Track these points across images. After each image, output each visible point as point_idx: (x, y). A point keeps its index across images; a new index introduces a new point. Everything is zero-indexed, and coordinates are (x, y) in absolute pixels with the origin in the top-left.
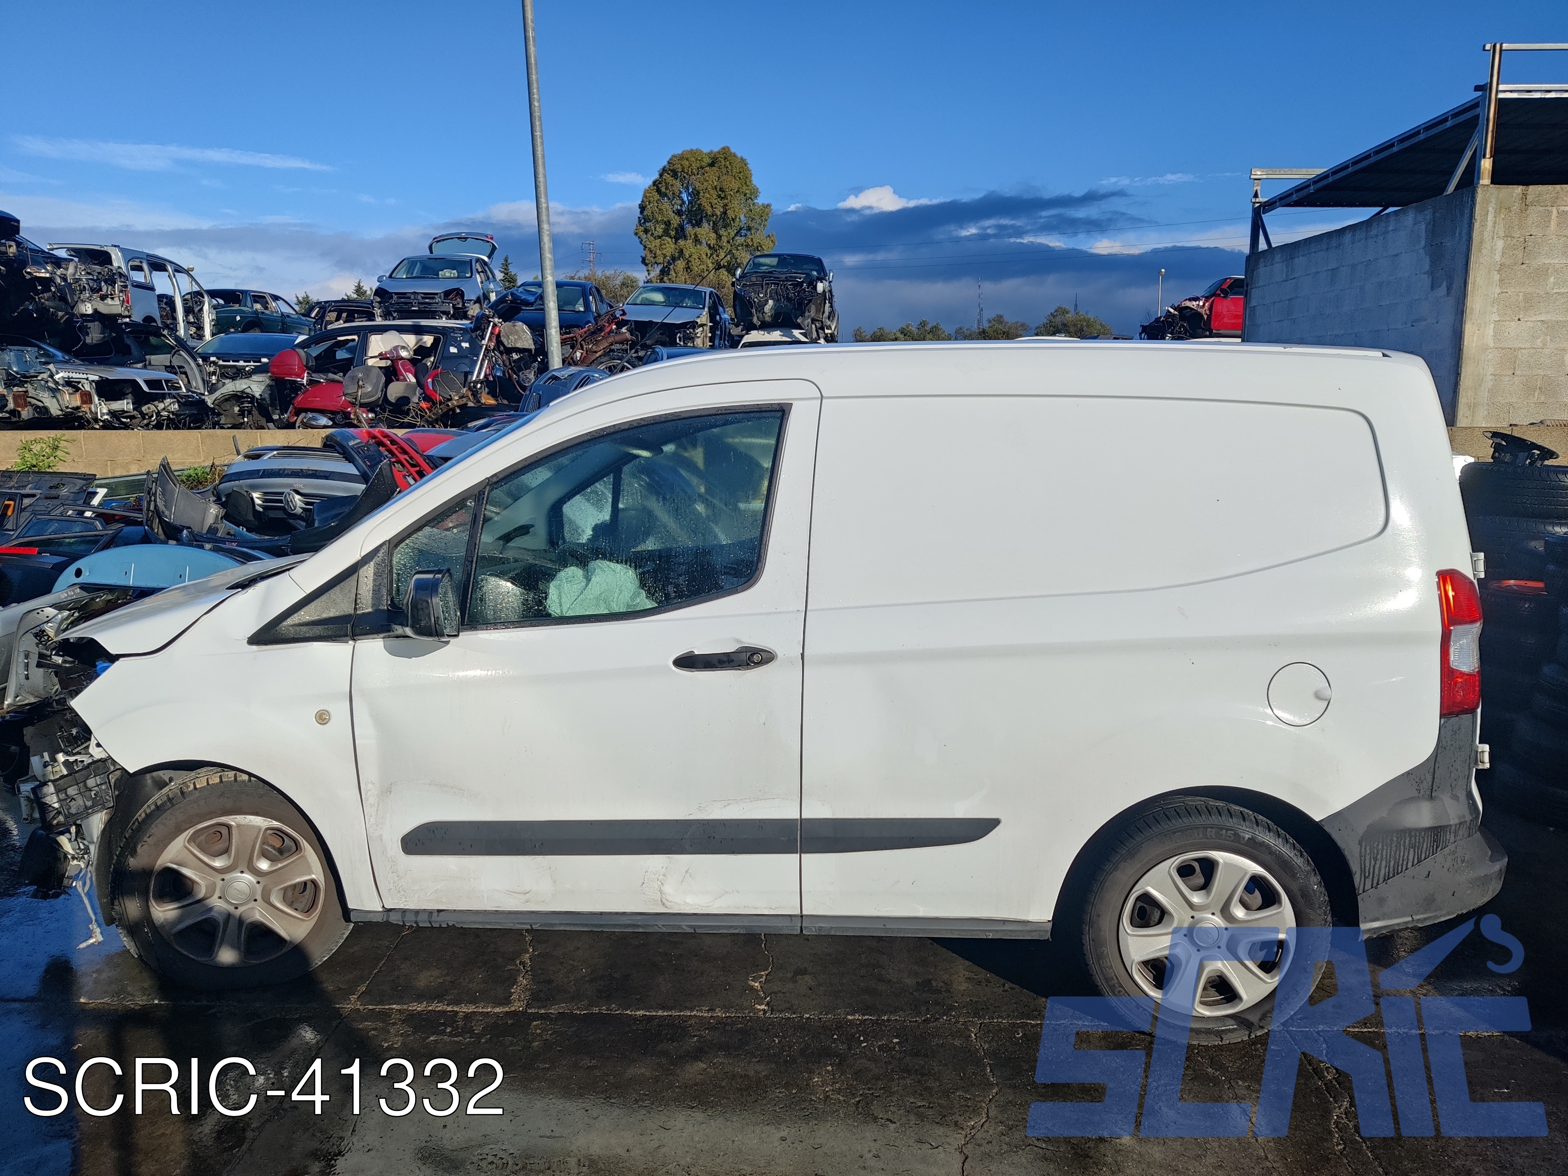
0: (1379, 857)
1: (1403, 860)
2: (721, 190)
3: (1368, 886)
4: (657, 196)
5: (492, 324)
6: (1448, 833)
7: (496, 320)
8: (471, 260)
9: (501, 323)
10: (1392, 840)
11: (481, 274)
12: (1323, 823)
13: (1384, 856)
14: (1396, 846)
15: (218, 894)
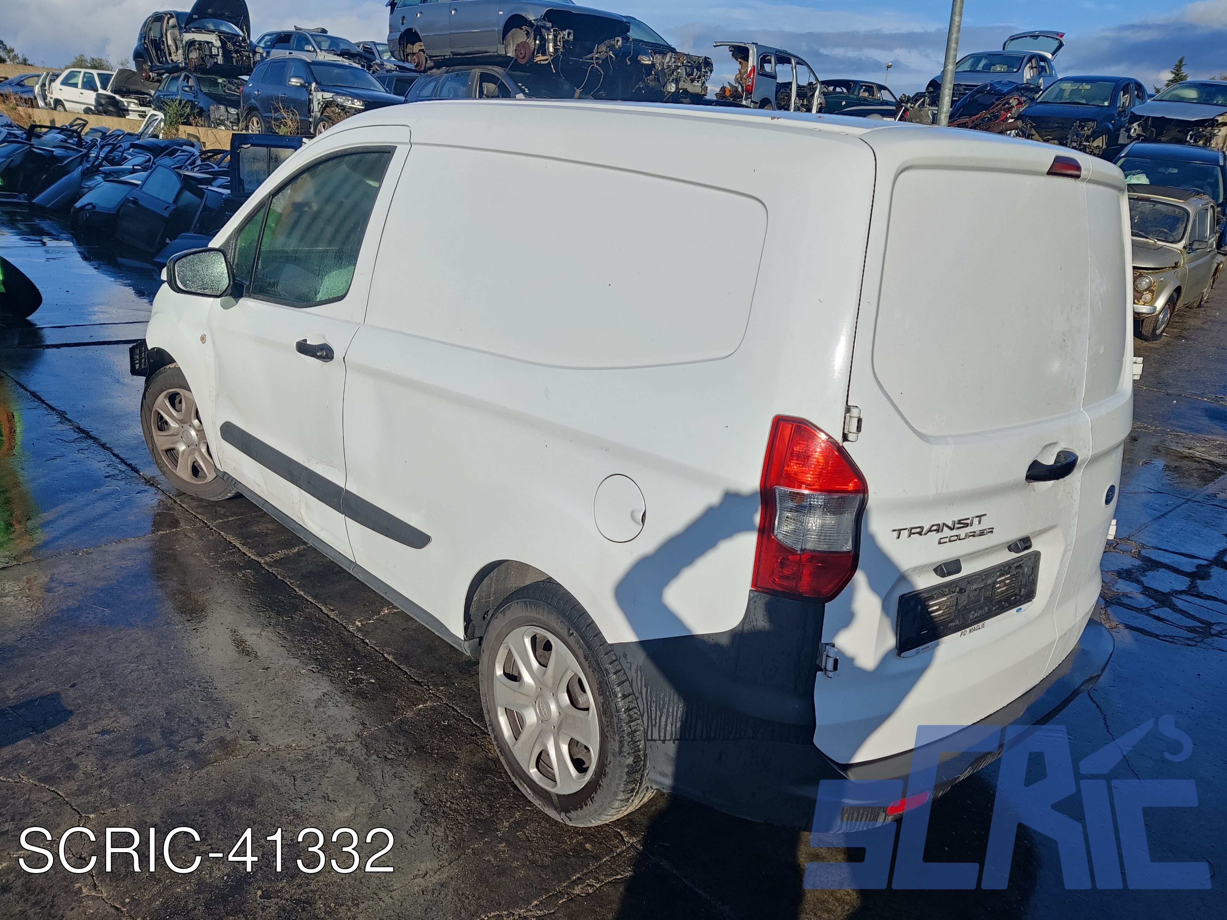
3: (655, 735)
13: (671, 713)
15: (180, 435)
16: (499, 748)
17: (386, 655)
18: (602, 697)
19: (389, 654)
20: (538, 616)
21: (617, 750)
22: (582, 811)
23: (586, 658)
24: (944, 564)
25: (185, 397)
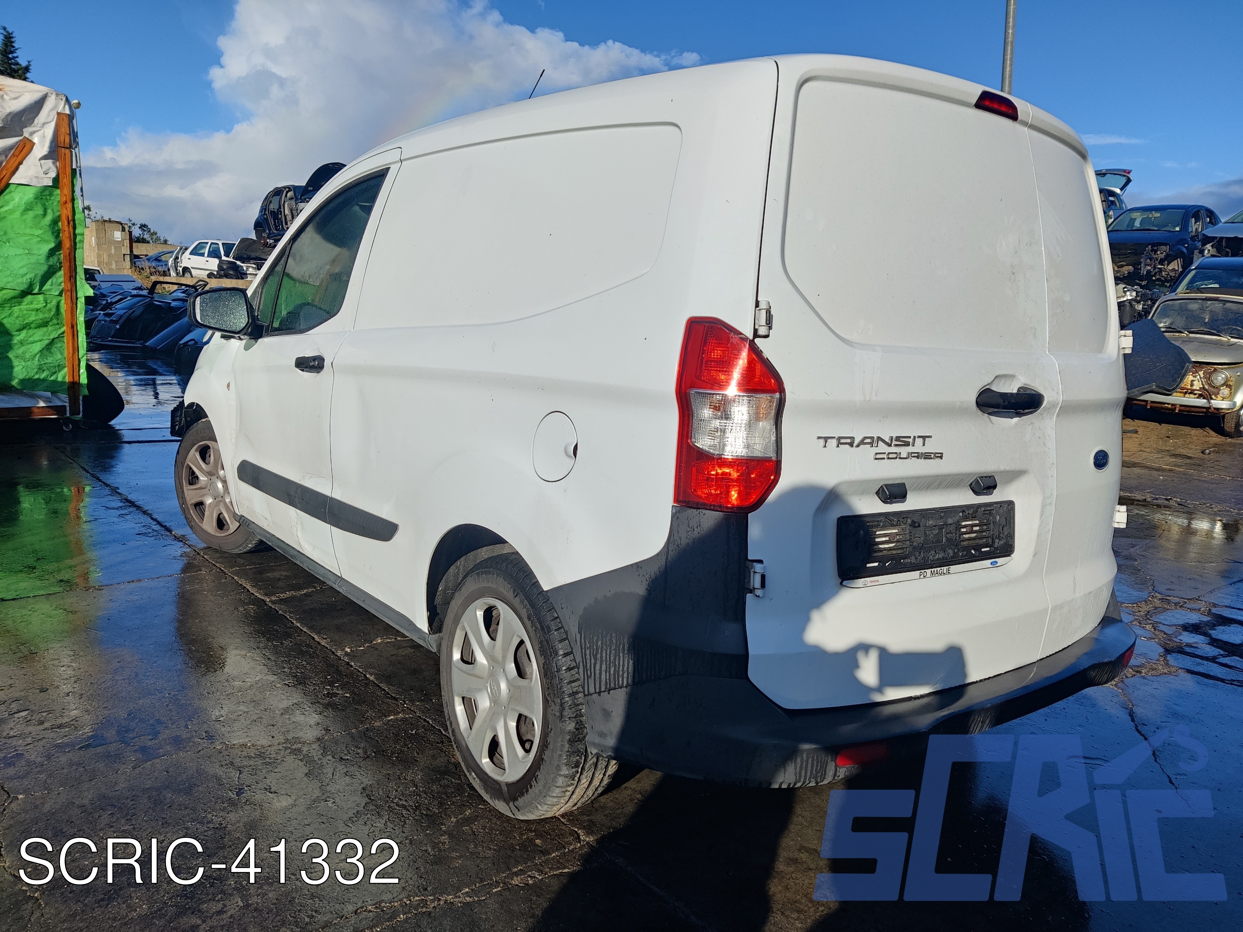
0: (599, 656)
3: (592, 688)
13: (604, 658)
15: (208, 489)
16: (455, 743)
17: (368, 676)
18: (543, 657)
19: (371, 675)
20: (488, 585)
21: (558, 714)
22: (528, 796)
23: (529, 618)
24: (886, 485)
25: (213, 448)
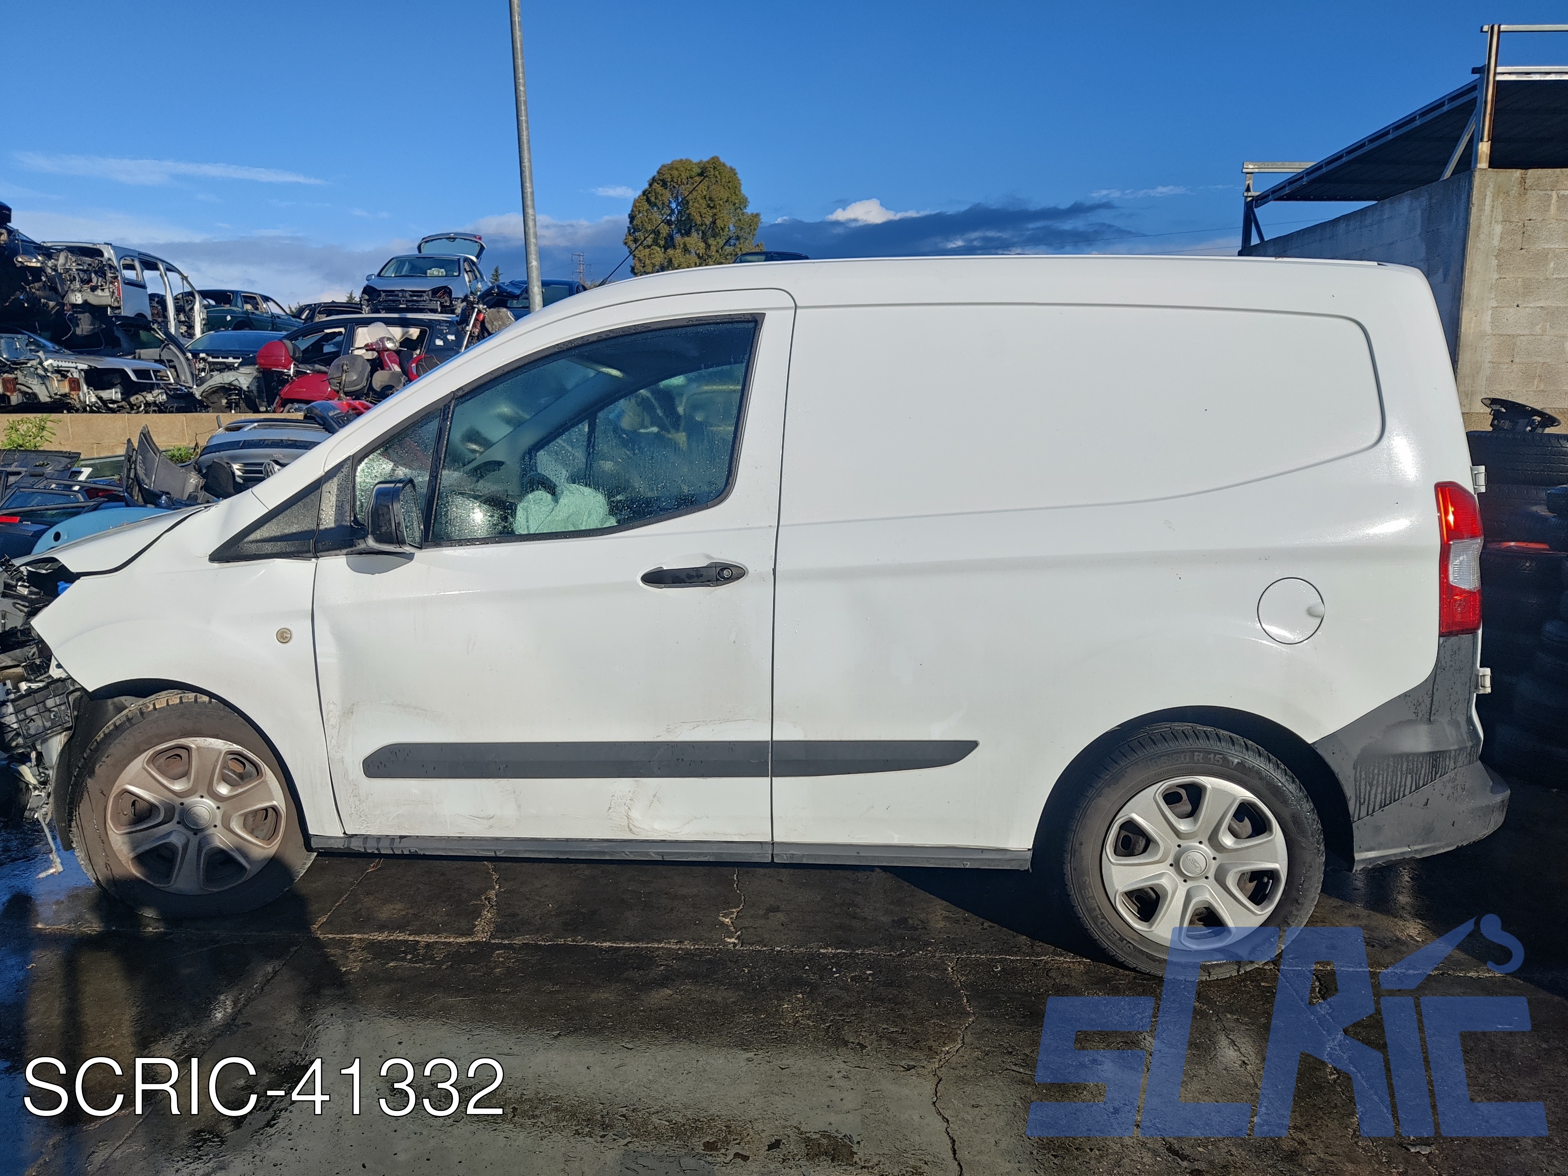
0: (1375, 782)
1: (1400, 787)
2: (710, 199)
3: (1363, 813)
4: (647, 206)
5: (476, 310)
6: (1448, 759)
7: (481, 306)
8: (459, 259)
9: (485, 309)
10: (1388, 765)
11: (469, 273)
12: (1316, 746)
13: (1380, 782)
14: (1393, 771)
